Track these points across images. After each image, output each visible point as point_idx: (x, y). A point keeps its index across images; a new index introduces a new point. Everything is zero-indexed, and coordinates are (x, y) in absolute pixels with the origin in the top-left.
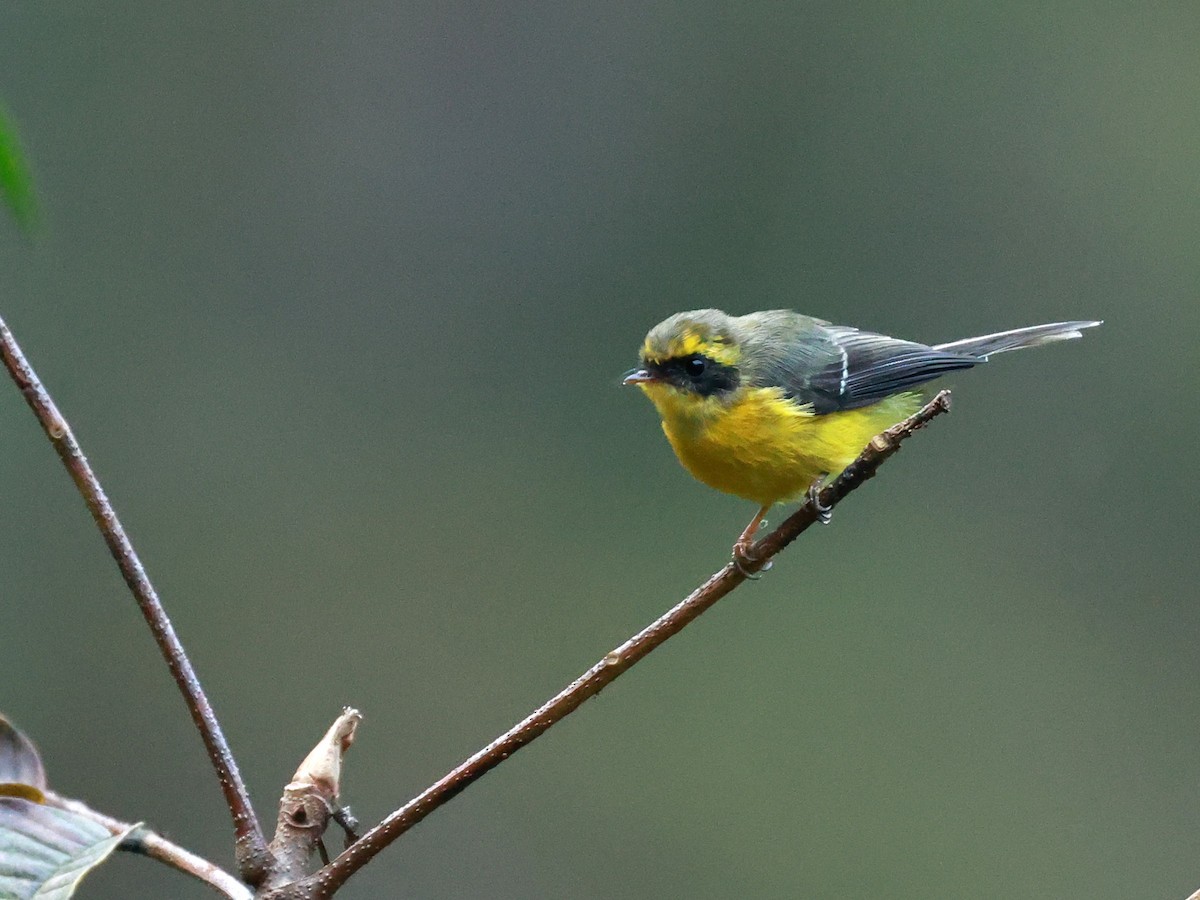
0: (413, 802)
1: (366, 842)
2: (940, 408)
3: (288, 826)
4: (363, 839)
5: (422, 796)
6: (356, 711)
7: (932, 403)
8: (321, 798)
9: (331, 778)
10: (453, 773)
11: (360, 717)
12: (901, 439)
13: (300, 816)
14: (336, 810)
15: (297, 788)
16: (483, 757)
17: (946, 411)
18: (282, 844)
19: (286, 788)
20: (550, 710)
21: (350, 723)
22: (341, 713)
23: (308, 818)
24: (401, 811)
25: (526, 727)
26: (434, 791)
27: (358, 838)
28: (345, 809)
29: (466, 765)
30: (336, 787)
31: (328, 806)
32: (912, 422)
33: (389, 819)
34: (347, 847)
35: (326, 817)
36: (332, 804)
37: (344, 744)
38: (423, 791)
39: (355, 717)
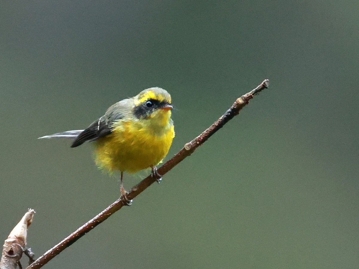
0: (56, 246)
1: (37, 262)
2: (264, 87)
3: (6, 256)
4: (36, 261)
5: (60, 244)
6: (33, 210)
7: (261, 85)
8: (19, 245)
9: (24, 237)
10: (72, 235)
11: (35, 212)
12: (249, 99)
13: (11, 252)
14: (25, 249)
15: (10, 241)
16: (83, 228)
17: (267, 88)
18: (4, 263)
19: (5, 241)
20: (110, 209)
21: (31, 215)
22: (27, 211)
23: (14, 253)
24: (51, 250)
25: (100, 216)
26: (64, 242)
27: (34, 261)
28: (29, 249)
29: (77, 231)
30: (25, 241)
31: (22, 248)
32: (253, 92)
33: (47, 253)
34: (30, 264)
35: (21, 253)
36: (24, 247)
37: (28, 223)
38: (60, 242)
39: (33, 212)
